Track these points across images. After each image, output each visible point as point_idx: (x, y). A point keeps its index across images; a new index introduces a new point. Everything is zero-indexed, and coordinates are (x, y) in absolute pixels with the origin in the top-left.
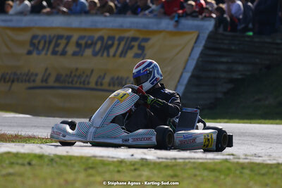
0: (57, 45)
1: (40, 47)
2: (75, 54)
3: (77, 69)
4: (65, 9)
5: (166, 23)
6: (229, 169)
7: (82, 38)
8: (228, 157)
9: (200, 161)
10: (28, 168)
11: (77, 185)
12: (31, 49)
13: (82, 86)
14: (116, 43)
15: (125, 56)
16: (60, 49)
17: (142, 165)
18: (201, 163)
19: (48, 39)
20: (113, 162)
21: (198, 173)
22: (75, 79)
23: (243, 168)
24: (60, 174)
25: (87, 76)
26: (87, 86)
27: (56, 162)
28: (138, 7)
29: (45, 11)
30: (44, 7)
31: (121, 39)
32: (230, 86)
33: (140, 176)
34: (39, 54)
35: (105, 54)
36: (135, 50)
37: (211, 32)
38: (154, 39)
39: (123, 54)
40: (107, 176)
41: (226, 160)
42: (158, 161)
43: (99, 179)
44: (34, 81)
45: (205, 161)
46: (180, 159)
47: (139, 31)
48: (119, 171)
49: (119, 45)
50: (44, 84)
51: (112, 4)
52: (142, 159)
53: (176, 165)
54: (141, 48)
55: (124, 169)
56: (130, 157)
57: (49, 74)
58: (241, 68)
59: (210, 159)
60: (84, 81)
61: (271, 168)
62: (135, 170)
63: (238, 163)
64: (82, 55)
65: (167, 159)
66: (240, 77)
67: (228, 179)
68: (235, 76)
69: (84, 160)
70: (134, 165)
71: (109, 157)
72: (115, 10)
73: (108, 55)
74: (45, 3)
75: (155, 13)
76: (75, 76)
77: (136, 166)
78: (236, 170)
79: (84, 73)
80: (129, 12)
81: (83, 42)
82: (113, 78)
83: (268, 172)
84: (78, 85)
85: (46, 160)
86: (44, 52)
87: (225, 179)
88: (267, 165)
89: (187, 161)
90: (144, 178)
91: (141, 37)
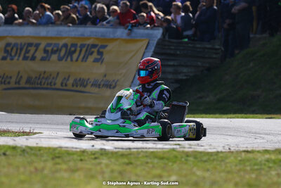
0: (27, 52)
1: (13, 54)
2: (43, 59)
3: (45, 72)
4: (34, 21)
5: (121, 32)
6: (176, 157)
7: (49, 45)
8: (175, 147)
9: (152, 150)
10: (3, 157)
11: (46, 172)
12: (5, 55)
13: (49, 86)
14: (78, 49)
15: (86, 61)
16: (30, 55)
17: (102, 154)
18: (152, 152)
19: (19, 47)
20: (77, 152)
21: (149, 160)
22: (44, 81)
23: (187, 156)
24: (31, 163)
25: (53, 78)
26: (53, 87)
27: (27, 153)
28: (97, 18)
29: (16, 22)
30: (16, 19)
31: (82, 46)
32: (176, 85)
33: (100, 164)
34: (12, 59)
35: (69, 59)
36: (95, 55)
37: (160, 39)
38: (111, 46)
39: (85, 59)
40: (71, 164)
41: (174, 149)
42: (115, 150)
43: (64, 167)
44: (9, 83)
45: (155, 150)
46: (134, 148)
47: (97, 39)
48: (81, 160)
49: (81, 51)
50: (17, 86)
51: (74, 16)
52: (102, 149)
53: (130, 154)
54: (100, 53)
55: (86, 158)
56: (91, 147)
57: (21, 77)
58: (185, 70)
59: (160, 148)
60: (51, 83)
61: (212, 155)
62: (96, 158)
63: (183, 152)
64: (49, 60)
65: (122, 149)
66: (184, 78)
67: (175, 166)
68: (180, 77)
69: (51, 151)
70: (94, 154)
71: (73, 148)
72: (77, 22)
73: (72, 60)
74: (16, 16)
75: (112, 23)
76: (43, 78)
77: (96, 156)
78: (182, 157)
79: (50, 75)
80: (89, 23)
81: (49, 49)
82: (75, 80)
83: (209, 159)
84: (45, 86)
85: (19, 150)
86: (16, 58)
87: (172, 165)
88: (208, 153)
89: (140, 150)
90: (103, 166)
91: (100, 44)
